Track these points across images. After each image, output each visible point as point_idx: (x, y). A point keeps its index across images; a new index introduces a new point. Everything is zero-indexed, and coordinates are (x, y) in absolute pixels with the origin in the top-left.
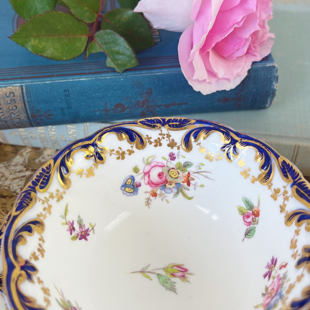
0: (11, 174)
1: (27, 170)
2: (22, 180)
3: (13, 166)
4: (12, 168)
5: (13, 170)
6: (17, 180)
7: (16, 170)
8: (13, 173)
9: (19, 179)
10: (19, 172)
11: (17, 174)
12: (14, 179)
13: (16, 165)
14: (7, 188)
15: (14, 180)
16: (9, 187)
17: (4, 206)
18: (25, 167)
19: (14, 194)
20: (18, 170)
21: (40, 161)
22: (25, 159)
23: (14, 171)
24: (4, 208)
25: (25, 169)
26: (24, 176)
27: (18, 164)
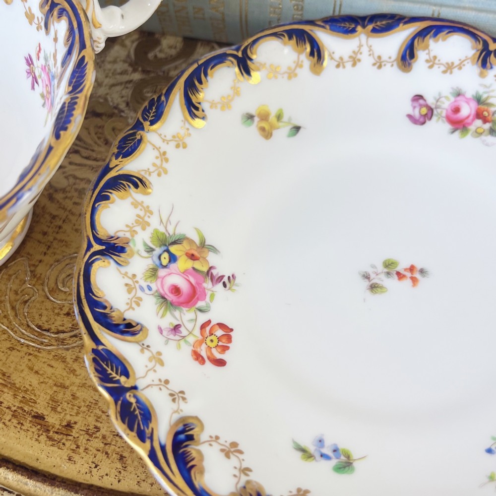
0: (107, 77)
1: (135, 70)
2: (127, 88)
3: (110, 62)
4: (108, 66)
5: (110, 70)
6: (118, 88)
7: (115, 70)
8: (110, 75)
9: (123, 86)
10: (121, 73)
11: (118, 77)
12: (113, 85)
13: (115, 62)
14: (101, 100)
15: (113, 88)
16: (106, 100)
17: (100, 130)
18: (131, 65)
19: (116, 111)
20: (119, 71)
21: (156, 56)
22: (129, 52)
23: (112, 71)
24: (100, 133)
25: (130, 69)
26: (130, 82)
27: (118, 60)
